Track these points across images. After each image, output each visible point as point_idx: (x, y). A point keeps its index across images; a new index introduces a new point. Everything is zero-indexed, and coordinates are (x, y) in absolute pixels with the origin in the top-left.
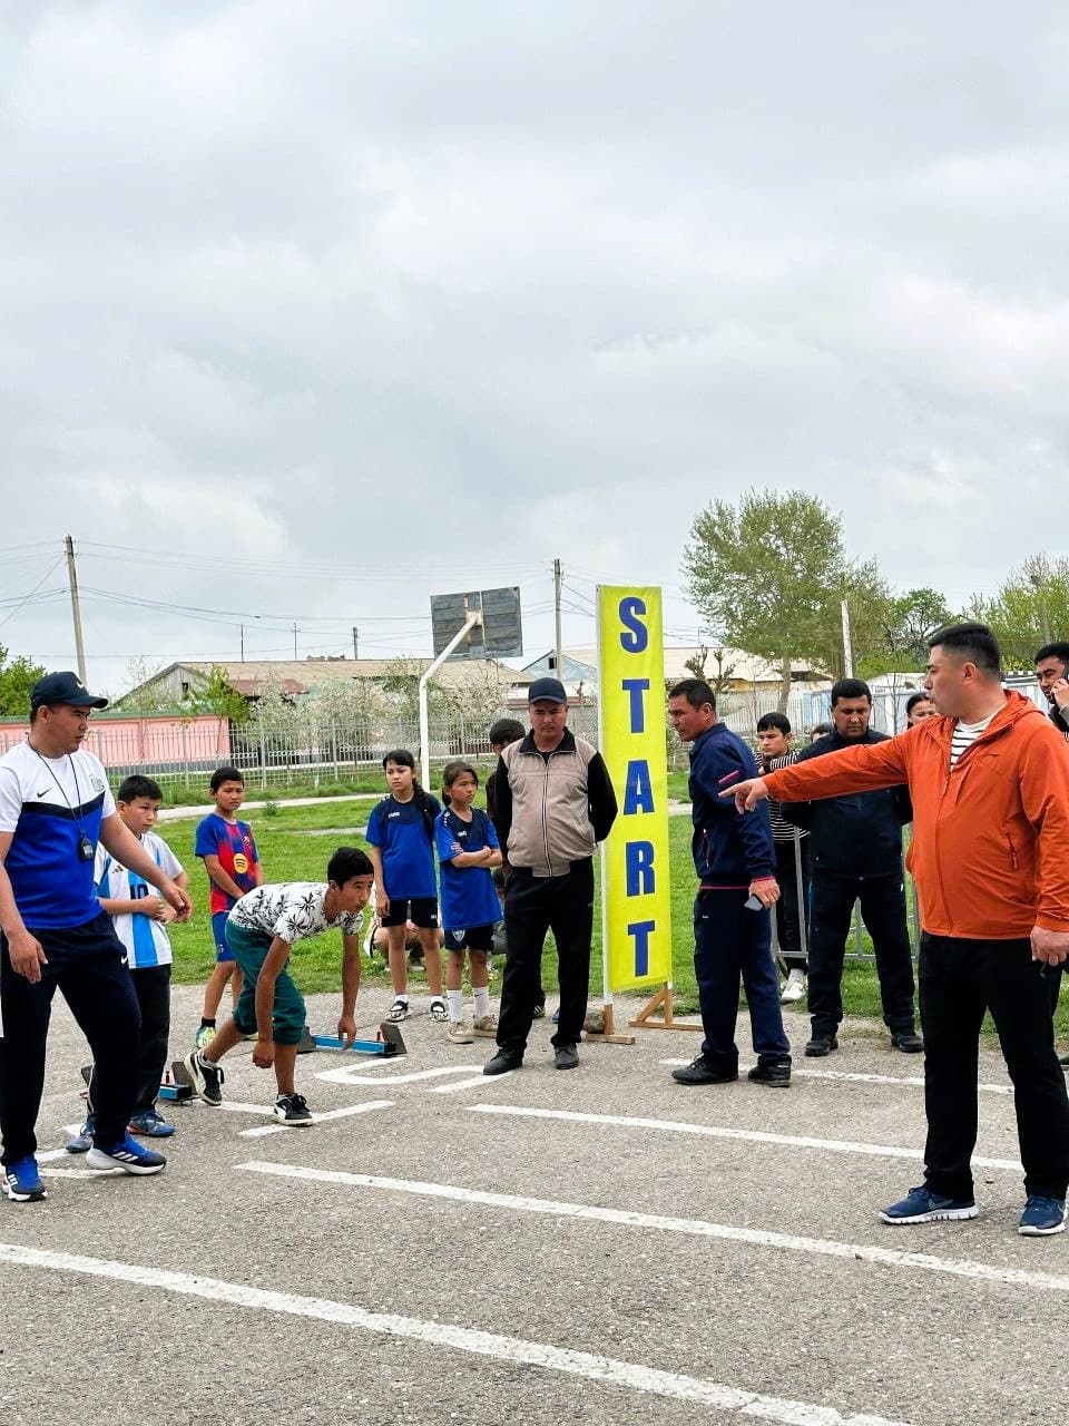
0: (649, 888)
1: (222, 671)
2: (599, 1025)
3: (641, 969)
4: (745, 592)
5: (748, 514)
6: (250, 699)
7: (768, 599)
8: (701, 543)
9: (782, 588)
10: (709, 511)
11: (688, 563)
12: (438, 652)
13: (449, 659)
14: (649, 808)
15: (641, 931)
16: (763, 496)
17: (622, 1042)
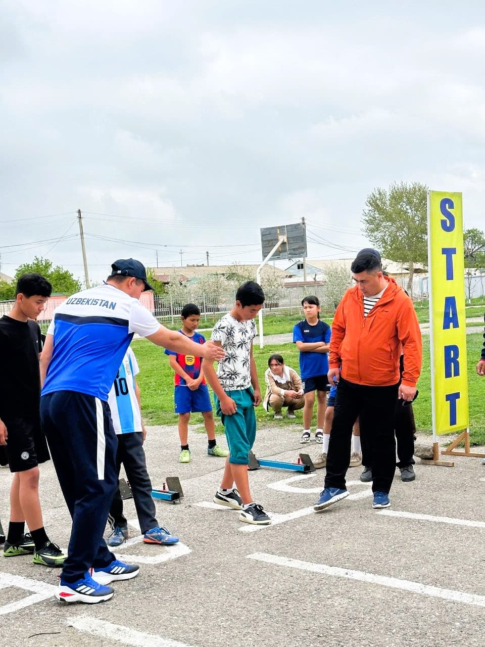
0: (457, 373)
1: (152, 271)
2: (430, 455)
3: (453, 421)
4: (392, 231)
5: (393, 194)
6: (165, 283)
7: (401, 234)
8: (371, 208)
9: (409, 229)
10: (374, 193)
11: (364, 218)
12: (265, 256)
13: (271, 259)
14: (456, 325)
15: (452, 398)
16: (400, 185)
17: (447, 465)
